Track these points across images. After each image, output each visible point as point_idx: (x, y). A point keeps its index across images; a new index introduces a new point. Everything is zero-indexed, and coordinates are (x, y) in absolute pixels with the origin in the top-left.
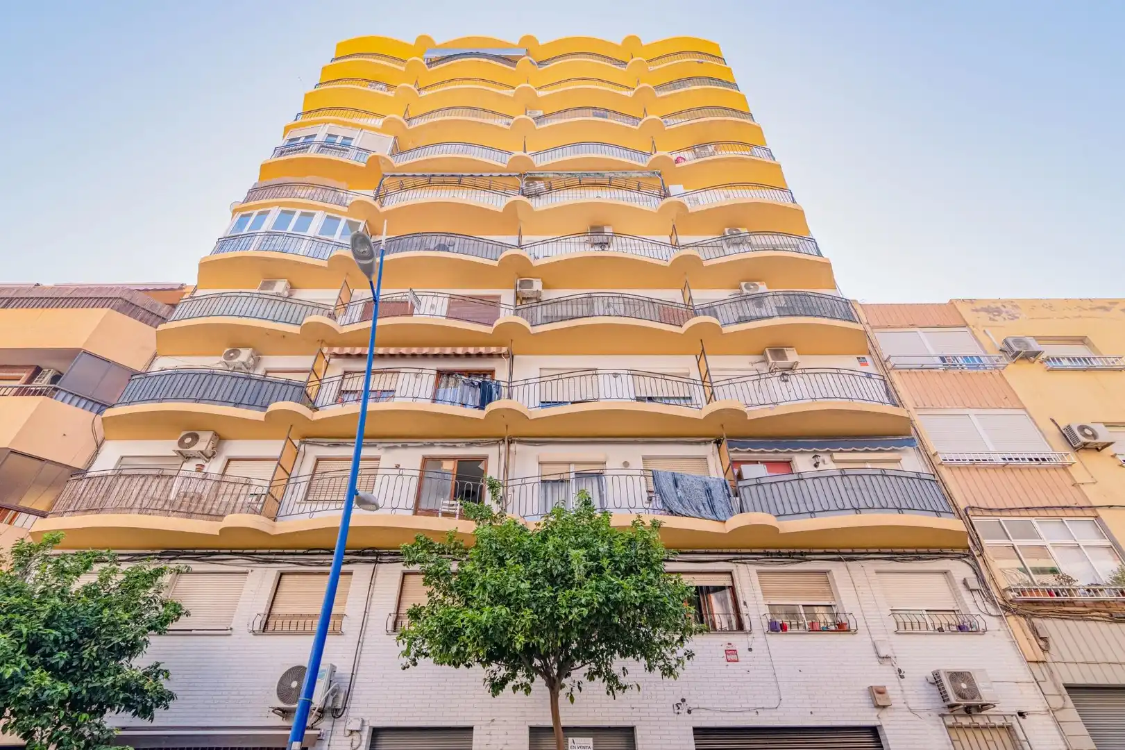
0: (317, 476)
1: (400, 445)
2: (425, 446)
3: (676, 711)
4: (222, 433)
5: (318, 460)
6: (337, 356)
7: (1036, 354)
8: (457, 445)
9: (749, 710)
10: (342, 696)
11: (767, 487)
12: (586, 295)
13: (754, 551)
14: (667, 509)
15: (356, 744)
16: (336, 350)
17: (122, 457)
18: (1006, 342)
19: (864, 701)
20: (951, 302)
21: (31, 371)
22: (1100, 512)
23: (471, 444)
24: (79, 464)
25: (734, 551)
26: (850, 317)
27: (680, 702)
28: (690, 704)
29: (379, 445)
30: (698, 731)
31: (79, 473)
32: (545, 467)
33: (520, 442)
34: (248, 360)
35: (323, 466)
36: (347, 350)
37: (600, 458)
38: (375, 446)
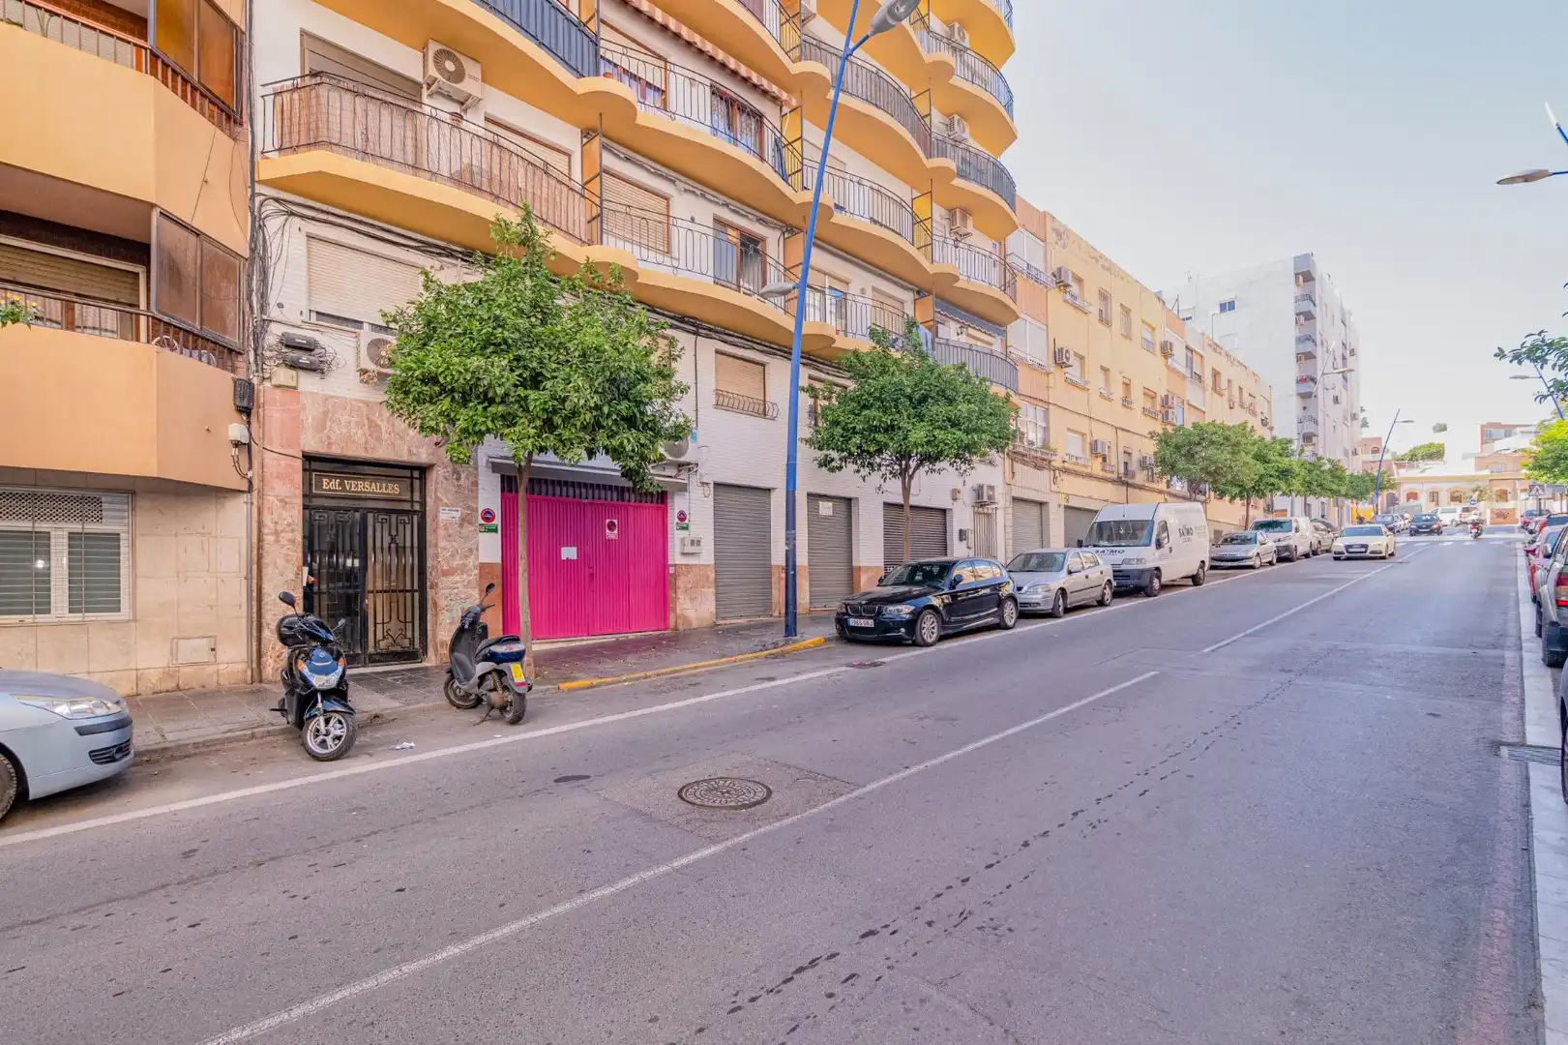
7: (1067, 286)
11: (951, 348)
12: (897, 87)
18: (1060, 269)
19: (948, 497)
20: (1045, 214)
22: (1051, 407)
26: (1013, 206)
27: (879, 486)
28: (883, 488)
30: (887, 505)
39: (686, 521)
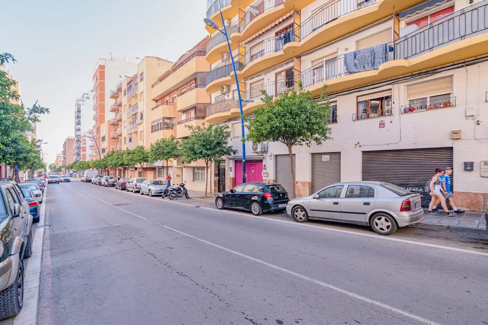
0: (252, 89)
1: (267, 72)
2: (274, 70)
3: (355, 146)
4: (229, 84)
5: (251, 84)
6: (246, 43)
8: (283, 65)
9: (385, 144)
10: (266, 148)
13: (405, 76)
14: (348, 72)
15: (271, 158)
16: (246, 41)
17: (215, 98)
19: (447, 137)
21: (195, 80)
23: (288, 63)
24: (209, 102)
25: (390, 79)
27: (357, 143)
28: (360, 144)
29: (262, 74)
30: (363, 152)
31: (210, 104)
32: (314, 63)
33: (303, 56)
34: (226, 57)
35: (252, 86)
36: (248, 40)
37: (335, 50)
38: (261, 75)
39: (266, 167)
